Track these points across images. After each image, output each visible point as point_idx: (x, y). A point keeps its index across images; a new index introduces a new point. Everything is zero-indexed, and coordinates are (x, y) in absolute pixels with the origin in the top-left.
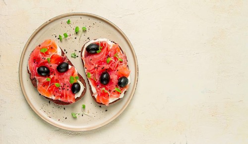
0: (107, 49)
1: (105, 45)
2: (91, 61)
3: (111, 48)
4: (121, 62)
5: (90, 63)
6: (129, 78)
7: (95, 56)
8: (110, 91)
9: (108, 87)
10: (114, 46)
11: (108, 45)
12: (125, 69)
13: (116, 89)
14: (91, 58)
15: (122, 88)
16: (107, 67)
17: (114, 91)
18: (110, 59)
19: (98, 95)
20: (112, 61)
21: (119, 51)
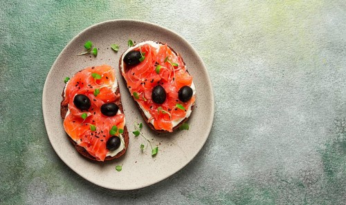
0: (152, 53)
1: (148, 49)
2: (135, 76)
3: (157, 51)
4: (176, 67)
5: (133, 79)
6: (192, 87)
7: (138, 68)
8: (169, 110)
9: (166, 105)
10: (161, 48)
11: (152, 48)
12: (183, 75)
13: (177, 106)
14: (133, 71)
15: (186, 102)
16: (157, 78)
17: (176, 109)
18: (160, 67)
19: (155, 120)
20: (162, 69)
21: (170, 53)
